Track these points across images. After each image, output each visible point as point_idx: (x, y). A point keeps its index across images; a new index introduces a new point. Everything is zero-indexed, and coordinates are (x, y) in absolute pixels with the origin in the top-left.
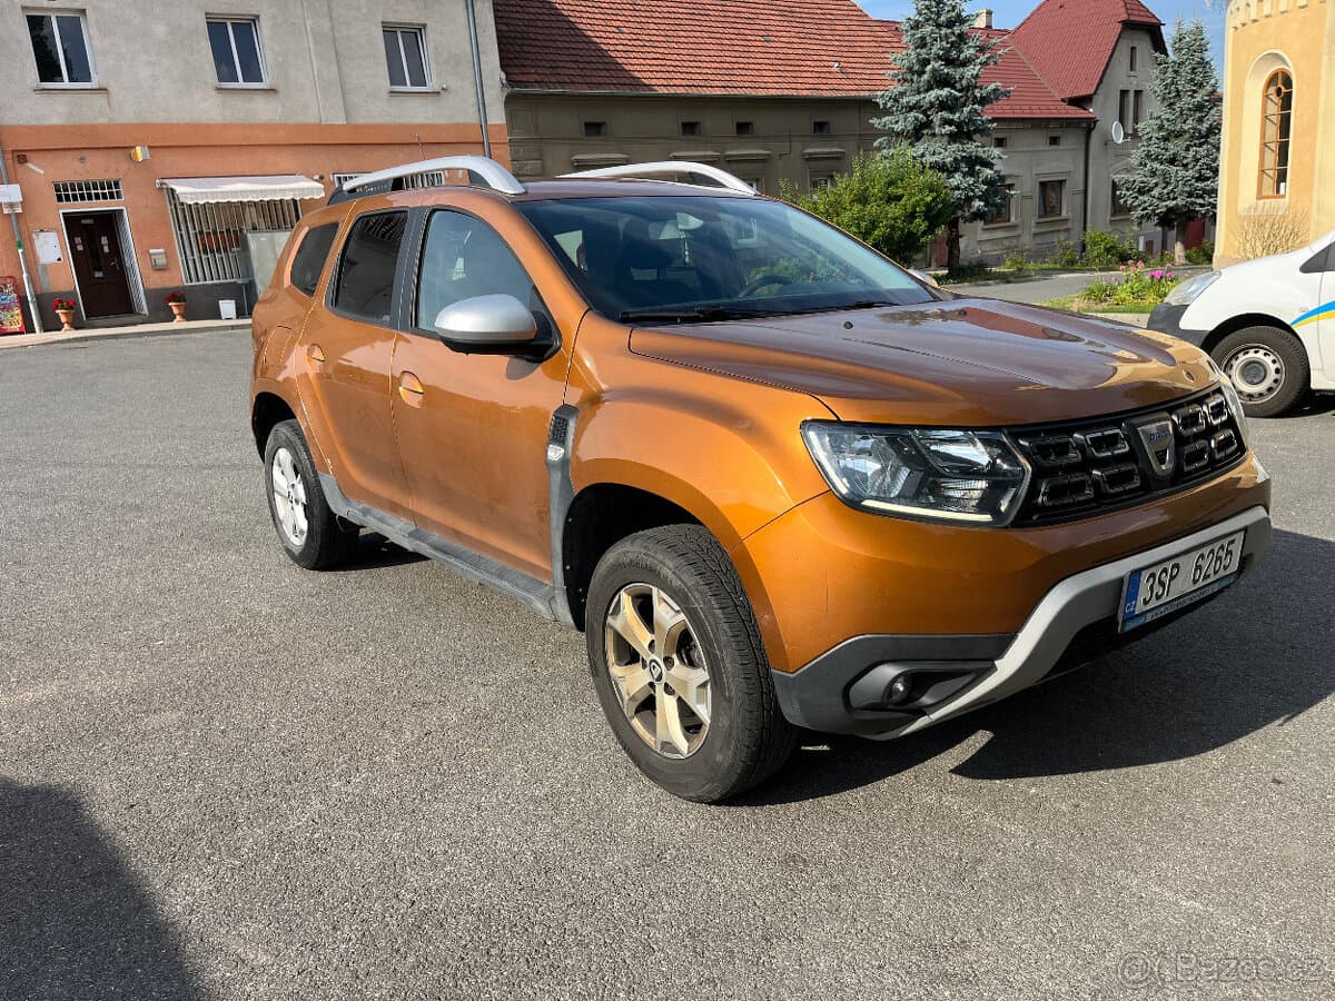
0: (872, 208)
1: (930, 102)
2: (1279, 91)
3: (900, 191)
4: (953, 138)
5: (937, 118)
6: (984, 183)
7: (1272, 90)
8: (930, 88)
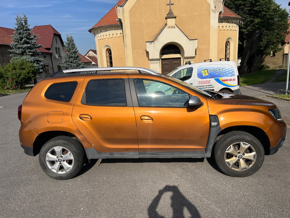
0: (18, 71)
1: (25, 47)
2: (109, 52)
3: (24, 67)
4: (32, 55)
5: (27, 51)
6: (41, 66)
7: (107, 51)
8: (23, 44)
